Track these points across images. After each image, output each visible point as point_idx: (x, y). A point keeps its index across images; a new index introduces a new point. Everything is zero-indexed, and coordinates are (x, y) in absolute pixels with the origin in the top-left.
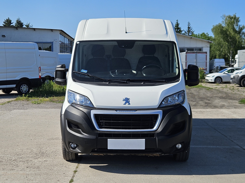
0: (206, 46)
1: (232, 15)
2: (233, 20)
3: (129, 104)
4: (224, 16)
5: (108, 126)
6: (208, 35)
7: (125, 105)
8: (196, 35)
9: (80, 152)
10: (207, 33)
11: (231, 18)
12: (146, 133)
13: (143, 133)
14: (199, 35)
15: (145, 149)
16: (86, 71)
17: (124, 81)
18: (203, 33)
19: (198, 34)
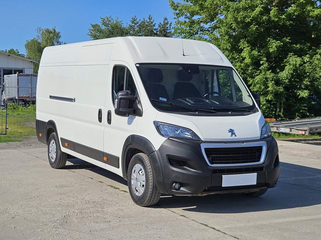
0: (29, 67)
1: (51, 29)
2: (51, 35)
3: (236, 136)
4: (40, 29)
5: (219, 161)
6: (18, 52)
7: (232, 138)
8: (2, 51)
9: (190, 192)
10: (17, 50)
11: (49, 32)
12: (256, 166)
13: (254, 166)
14: (6, 52)
15: (257, 183)
16: (165, 100)
17: (211, 111)
18: (11, 50)
19: (4, 51)
